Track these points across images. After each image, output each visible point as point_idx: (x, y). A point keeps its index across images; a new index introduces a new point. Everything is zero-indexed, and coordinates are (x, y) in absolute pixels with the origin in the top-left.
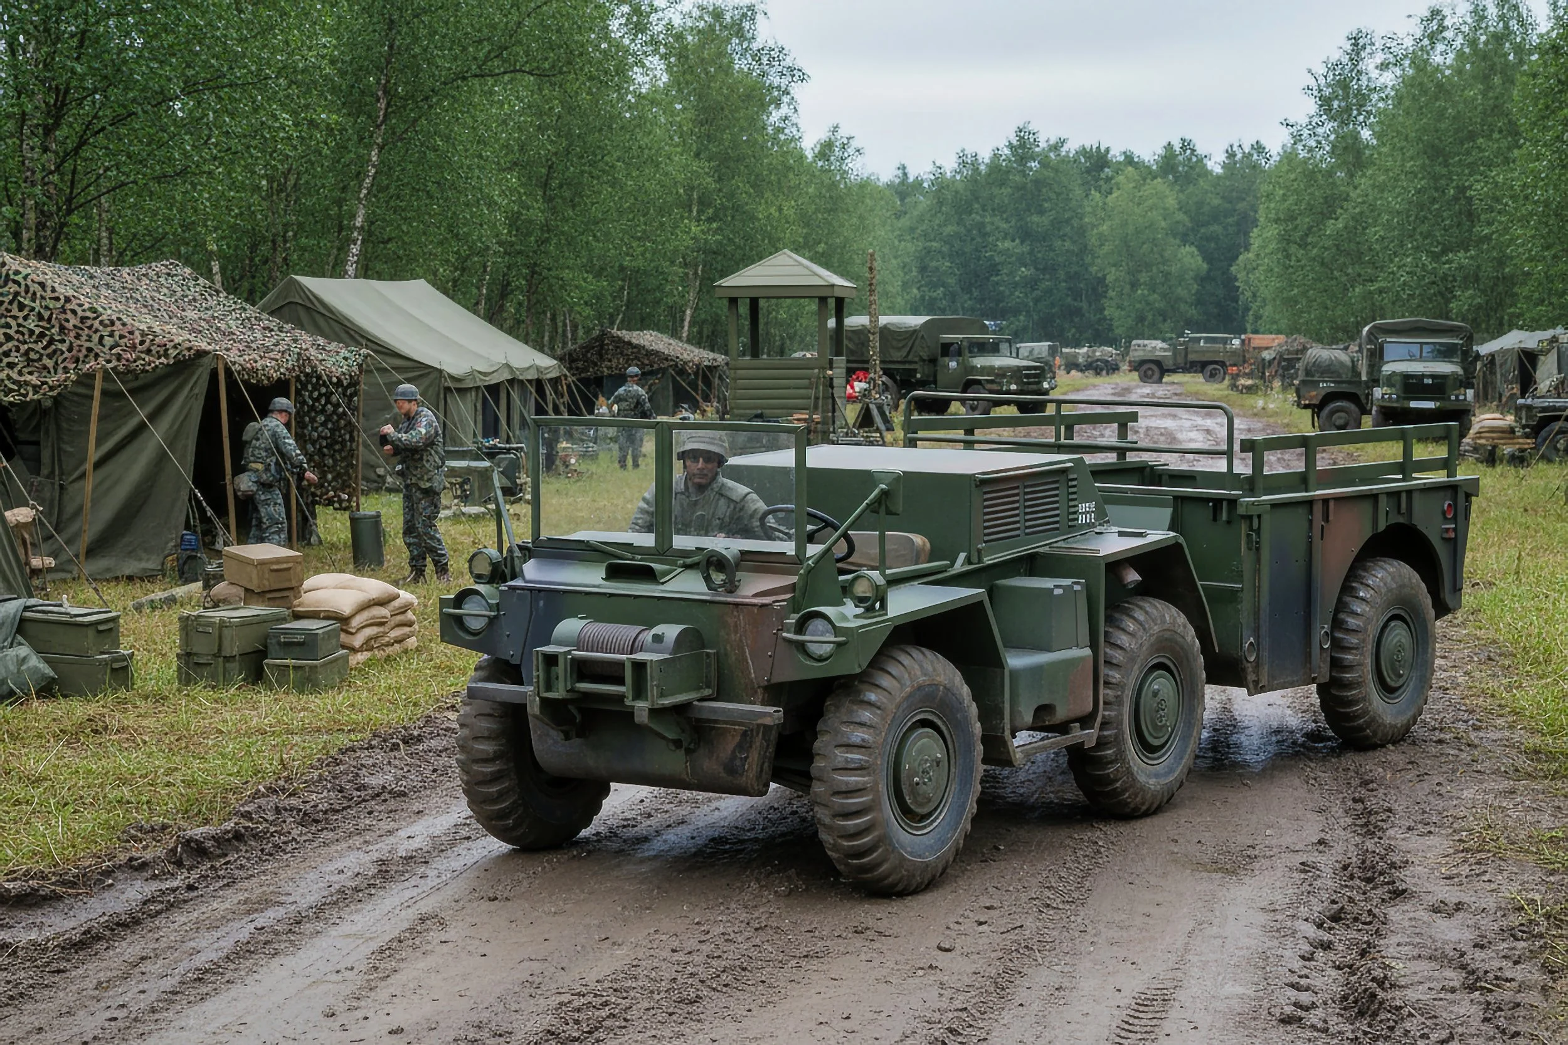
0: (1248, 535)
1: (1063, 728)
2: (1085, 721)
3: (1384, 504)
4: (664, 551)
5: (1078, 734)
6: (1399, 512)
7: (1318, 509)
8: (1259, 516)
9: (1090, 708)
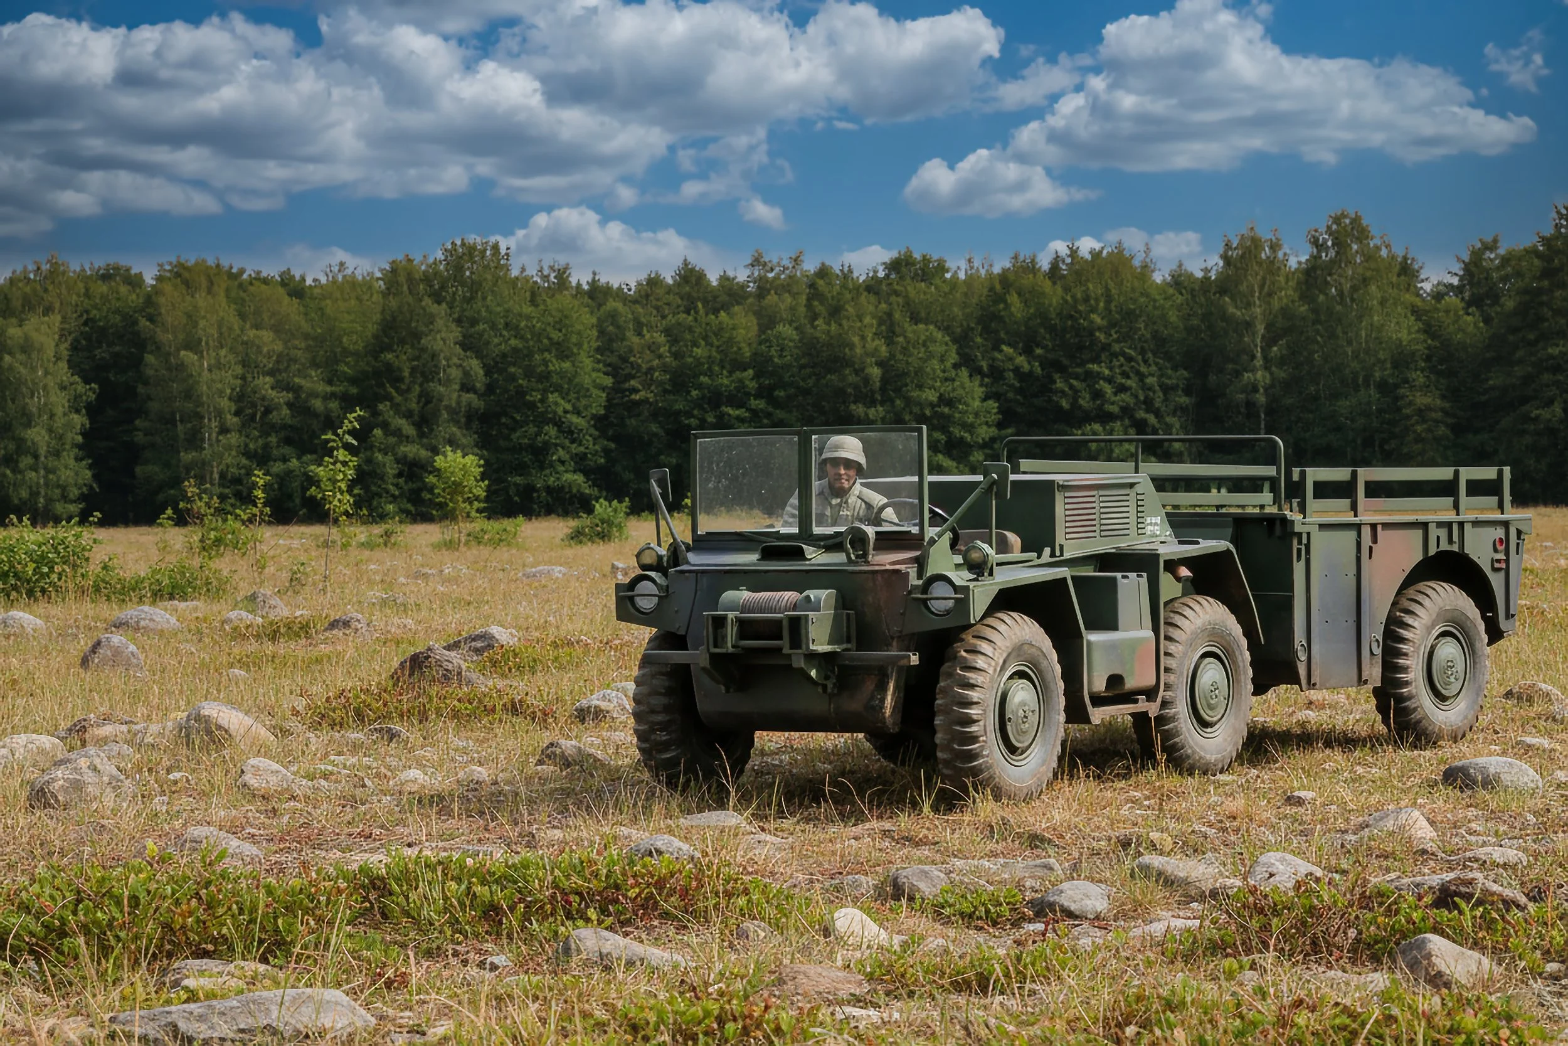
0: (1299, 550)
1: (1129, 697)
2: (1150, 693)
3: (1433, 532)
4: (806, 535)
5: (1142, 705)
6: (1451, 541)
7: (1366, 532)
8: (1308, 534)
9: (1154, 682)
